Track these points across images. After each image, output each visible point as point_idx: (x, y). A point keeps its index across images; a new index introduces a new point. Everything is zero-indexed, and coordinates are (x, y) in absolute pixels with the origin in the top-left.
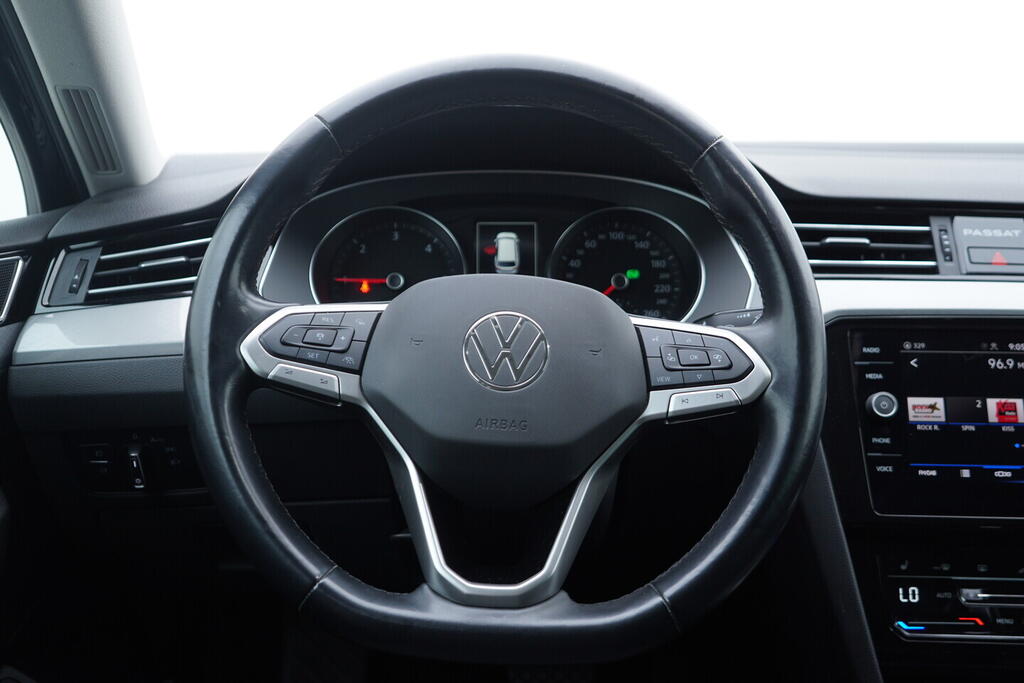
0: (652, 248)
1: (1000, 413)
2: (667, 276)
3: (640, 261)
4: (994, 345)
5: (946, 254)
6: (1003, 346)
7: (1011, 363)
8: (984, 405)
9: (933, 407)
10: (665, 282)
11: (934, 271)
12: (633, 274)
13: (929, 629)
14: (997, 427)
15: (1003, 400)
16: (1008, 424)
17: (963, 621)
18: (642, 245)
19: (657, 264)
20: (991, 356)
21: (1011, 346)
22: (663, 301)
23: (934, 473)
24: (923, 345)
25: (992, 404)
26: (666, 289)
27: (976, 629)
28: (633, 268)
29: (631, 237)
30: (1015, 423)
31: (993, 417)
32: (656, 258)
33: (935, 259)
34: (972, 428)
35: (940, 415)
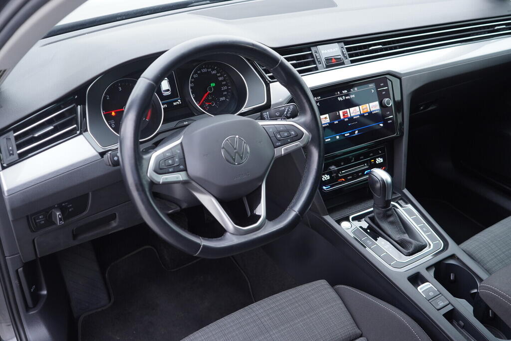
0: (218, 73)
1: (344, 115)
2: (225, 83)
3: (214, 79)
4: (339, 92)
5: (318, 62)
6: (341, 93)
7: (344, 97)
8: (339, 113)
9: (326, 118)
10: (224, 85)
11: (316, 69)
12: (213, 85)
13: (331, 187)
14: (343, 120)
15: (344, 111)
16: (346, 118)
17: (340, 180)
18: (214, 72)
19: (220, 79)
20: (339, 96)
21: (343, 92)
22: (225, 93)
23: (329, 140)
24: (320, 97)
25: (341, 112)
26: (225, 88)
27: (343, 182)
28: (213, 82)
29: (210, 70)
30: (347, 117)
31: (342, 117)
32: (219, 76)
33: (315, 64)
34: (337, 122)
35: (328, 120)
